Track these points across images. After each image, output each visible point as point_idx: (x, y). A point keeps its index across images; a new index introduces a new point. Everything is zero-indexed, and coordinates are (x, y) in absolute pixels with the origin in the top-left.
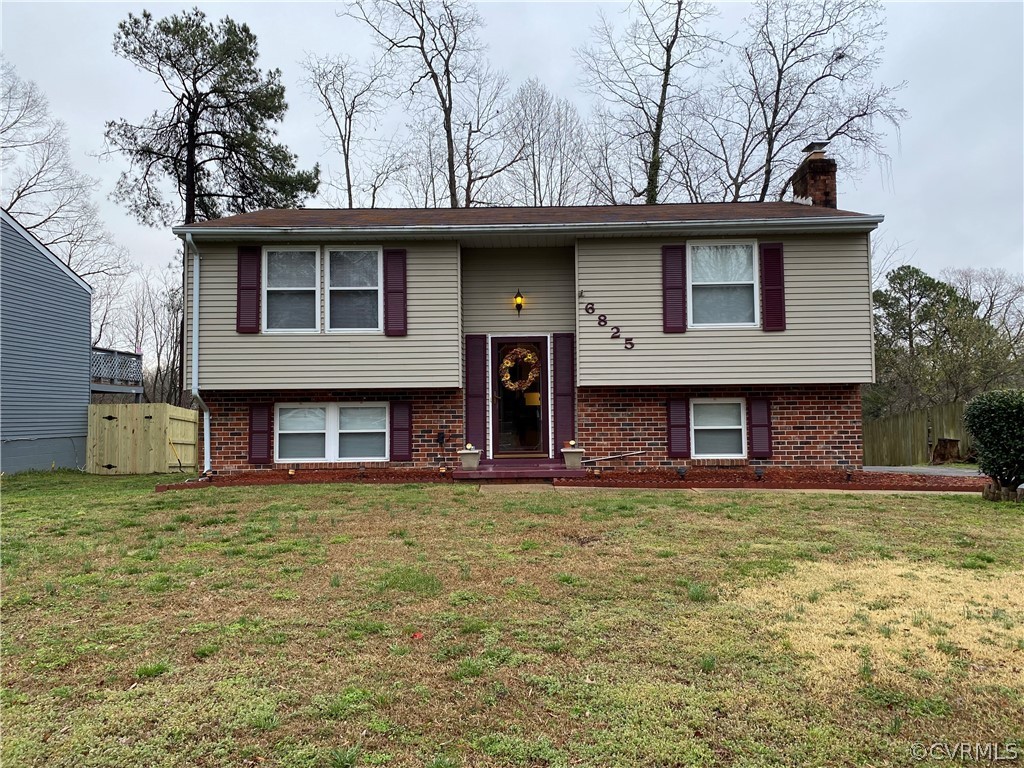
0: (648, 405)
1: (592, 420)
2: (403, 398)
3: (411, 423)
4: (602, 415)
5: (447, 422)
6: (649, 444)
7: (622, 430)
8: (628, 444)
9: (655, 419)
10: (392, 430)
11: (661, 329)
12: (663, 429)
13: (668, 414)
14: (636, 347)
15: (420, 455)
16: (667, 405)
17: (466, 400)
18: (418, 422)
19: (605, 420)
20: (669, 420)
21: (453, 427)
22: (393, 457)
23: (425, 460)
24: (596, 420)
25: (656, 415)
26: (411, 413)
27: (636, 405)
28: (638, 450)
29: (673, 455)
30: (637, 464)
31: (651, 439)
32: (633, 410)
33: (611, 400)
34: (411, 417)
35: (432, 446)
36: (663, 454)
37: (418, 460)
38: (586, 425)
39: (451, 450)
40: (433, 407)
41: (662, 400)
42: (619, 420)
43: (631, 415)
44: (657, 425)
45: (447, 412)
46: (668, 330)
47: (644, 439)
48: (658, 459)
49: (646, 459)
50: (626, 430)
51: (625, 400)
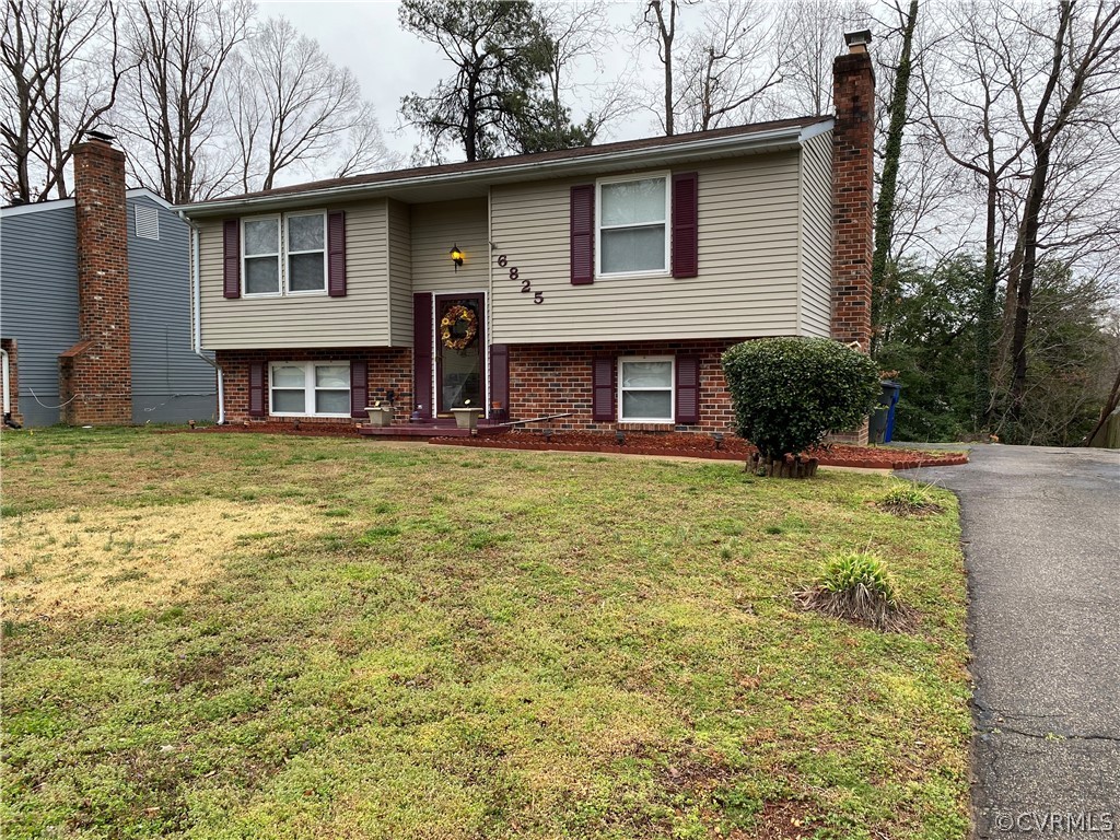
0: (575, 364)
2: (361, 357)
3: (367, 381)
4: (531, 375)
5: (396, 381)
6: (575, 406)
7: (550, 390)
8: (557, 406)
9: (582, 380)
10: (353, 387)
11: (569, 280)
12: (589, 390)
13: (594, 374)
14: (545, 301)
16: (593, 364)
17: (415, 359)
18: (373, 381)
19: (535, 380)
20: (594, 380)
21: (403, 386)
22: (353, 414)
24: (526, 380)
25: (583, 374)
26: (368, 371)
27: (563, 364)
28: (565, 412)
29: (598, 419)
30: (564, 426)
31: (577, 401)
32: (560, 369)
33: (540, 359)
34: (367, 376)
36: (590, 417)
38: (517, 385)
39: (400, 408)
40: (385, 366)
41: (588, 358)
42: (547, 380)
43: (559, 375)
44: (583, 385)
45: (397, 371)
46: (576, 281)
47: (570, 401)
48: (583, 422)
49: (572, 421)
50: (553, 390)
51: (553, 359)
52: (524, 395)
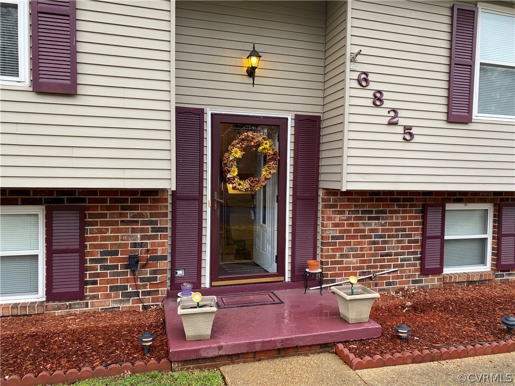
0: (404, 212)
1: (340, 231)
2: (69, 200)
3: (83, 240)
4: (351, 225)
5: (142, 238)
6: (402, 260)
7: (374, 243)
8: (380, 261)
9: (410, 230)
10: (50, 252)
11: (444, 117)
12: (416, 241)
13: (424, 223)
14: (416, 139)
15: (99, 289)
16: (424, 212)
17: (173, 204)
18: (95, 239)
19: (356, 231)
20: (424, 230)
21: (153, 245)
22: (51, 295)
23: (108, 296)
24: (345, 231)
25: (411, 224)
26: (83, 224)
27: (391, 212)
28: (389, 266)
29: (424, 272)
30: (389, 284)
31: (403, 254)
32: (386, 218)
33: (363, 206)
34: (82, 231)
35: (119, 274)
36: (416, 271)
37: (96, 297)
38: (333, 238)
39: (149, 280)
40: (121, 215)
41: (418, 206)
42: (371, 231)
43: (385, 225)
44: (410, 236)
45: (144, 223)
46: (452, 119)
47: (396, 254)
48: (409, 276)
49: (398, 277)
50: (378, 243)
51: (379, 206)
52: (342, 250)
